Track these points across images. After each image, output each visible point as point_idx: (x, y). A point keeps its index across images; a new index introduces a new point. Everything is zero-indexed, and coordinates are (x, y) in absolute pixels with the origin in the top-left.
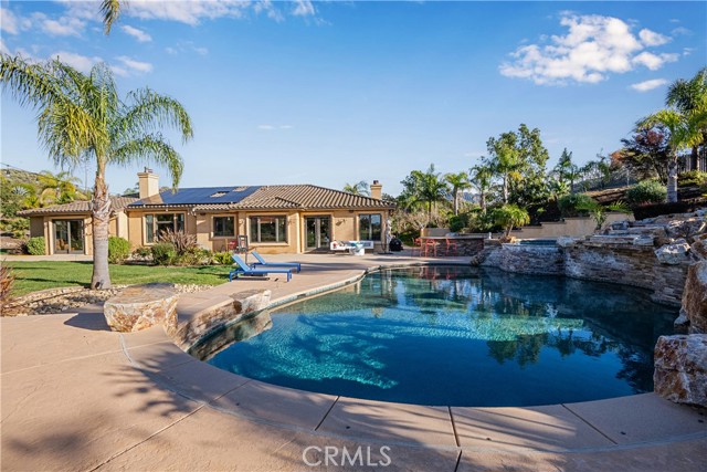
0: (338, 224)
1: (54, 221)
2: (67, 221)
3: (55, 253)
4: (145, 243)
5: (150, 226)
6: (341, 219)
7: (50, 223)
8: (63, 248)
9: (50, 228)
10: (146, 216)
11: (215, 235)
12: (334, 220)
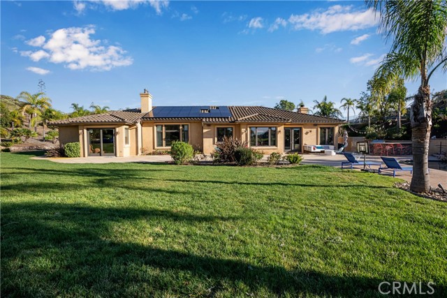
0: (307, 133)
1: (88, 129)
2: (100, 129)
3: (89, 155)
4: (156, 147)
5: (160, 134)
6: (308, 130)
7: (85, 131)
8: (94, 152)
9: (85, 135)
10: (157, 126)
11: (218, 140)
12: (304, 131)
